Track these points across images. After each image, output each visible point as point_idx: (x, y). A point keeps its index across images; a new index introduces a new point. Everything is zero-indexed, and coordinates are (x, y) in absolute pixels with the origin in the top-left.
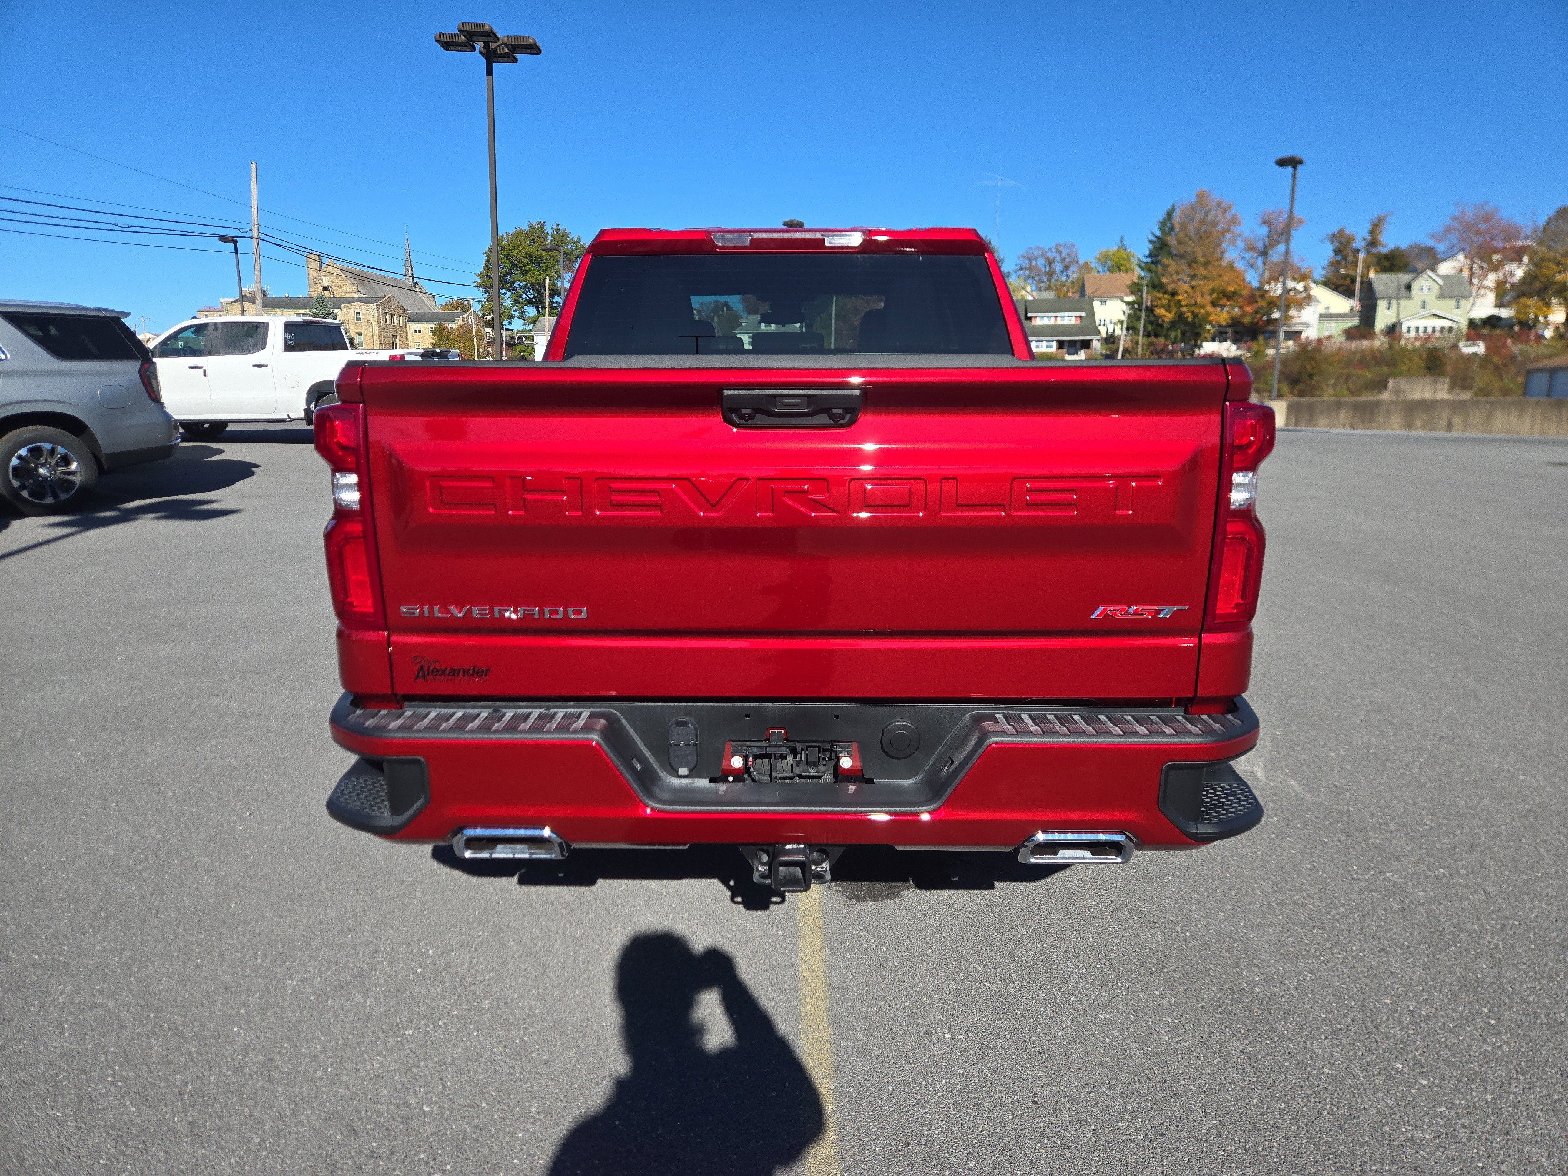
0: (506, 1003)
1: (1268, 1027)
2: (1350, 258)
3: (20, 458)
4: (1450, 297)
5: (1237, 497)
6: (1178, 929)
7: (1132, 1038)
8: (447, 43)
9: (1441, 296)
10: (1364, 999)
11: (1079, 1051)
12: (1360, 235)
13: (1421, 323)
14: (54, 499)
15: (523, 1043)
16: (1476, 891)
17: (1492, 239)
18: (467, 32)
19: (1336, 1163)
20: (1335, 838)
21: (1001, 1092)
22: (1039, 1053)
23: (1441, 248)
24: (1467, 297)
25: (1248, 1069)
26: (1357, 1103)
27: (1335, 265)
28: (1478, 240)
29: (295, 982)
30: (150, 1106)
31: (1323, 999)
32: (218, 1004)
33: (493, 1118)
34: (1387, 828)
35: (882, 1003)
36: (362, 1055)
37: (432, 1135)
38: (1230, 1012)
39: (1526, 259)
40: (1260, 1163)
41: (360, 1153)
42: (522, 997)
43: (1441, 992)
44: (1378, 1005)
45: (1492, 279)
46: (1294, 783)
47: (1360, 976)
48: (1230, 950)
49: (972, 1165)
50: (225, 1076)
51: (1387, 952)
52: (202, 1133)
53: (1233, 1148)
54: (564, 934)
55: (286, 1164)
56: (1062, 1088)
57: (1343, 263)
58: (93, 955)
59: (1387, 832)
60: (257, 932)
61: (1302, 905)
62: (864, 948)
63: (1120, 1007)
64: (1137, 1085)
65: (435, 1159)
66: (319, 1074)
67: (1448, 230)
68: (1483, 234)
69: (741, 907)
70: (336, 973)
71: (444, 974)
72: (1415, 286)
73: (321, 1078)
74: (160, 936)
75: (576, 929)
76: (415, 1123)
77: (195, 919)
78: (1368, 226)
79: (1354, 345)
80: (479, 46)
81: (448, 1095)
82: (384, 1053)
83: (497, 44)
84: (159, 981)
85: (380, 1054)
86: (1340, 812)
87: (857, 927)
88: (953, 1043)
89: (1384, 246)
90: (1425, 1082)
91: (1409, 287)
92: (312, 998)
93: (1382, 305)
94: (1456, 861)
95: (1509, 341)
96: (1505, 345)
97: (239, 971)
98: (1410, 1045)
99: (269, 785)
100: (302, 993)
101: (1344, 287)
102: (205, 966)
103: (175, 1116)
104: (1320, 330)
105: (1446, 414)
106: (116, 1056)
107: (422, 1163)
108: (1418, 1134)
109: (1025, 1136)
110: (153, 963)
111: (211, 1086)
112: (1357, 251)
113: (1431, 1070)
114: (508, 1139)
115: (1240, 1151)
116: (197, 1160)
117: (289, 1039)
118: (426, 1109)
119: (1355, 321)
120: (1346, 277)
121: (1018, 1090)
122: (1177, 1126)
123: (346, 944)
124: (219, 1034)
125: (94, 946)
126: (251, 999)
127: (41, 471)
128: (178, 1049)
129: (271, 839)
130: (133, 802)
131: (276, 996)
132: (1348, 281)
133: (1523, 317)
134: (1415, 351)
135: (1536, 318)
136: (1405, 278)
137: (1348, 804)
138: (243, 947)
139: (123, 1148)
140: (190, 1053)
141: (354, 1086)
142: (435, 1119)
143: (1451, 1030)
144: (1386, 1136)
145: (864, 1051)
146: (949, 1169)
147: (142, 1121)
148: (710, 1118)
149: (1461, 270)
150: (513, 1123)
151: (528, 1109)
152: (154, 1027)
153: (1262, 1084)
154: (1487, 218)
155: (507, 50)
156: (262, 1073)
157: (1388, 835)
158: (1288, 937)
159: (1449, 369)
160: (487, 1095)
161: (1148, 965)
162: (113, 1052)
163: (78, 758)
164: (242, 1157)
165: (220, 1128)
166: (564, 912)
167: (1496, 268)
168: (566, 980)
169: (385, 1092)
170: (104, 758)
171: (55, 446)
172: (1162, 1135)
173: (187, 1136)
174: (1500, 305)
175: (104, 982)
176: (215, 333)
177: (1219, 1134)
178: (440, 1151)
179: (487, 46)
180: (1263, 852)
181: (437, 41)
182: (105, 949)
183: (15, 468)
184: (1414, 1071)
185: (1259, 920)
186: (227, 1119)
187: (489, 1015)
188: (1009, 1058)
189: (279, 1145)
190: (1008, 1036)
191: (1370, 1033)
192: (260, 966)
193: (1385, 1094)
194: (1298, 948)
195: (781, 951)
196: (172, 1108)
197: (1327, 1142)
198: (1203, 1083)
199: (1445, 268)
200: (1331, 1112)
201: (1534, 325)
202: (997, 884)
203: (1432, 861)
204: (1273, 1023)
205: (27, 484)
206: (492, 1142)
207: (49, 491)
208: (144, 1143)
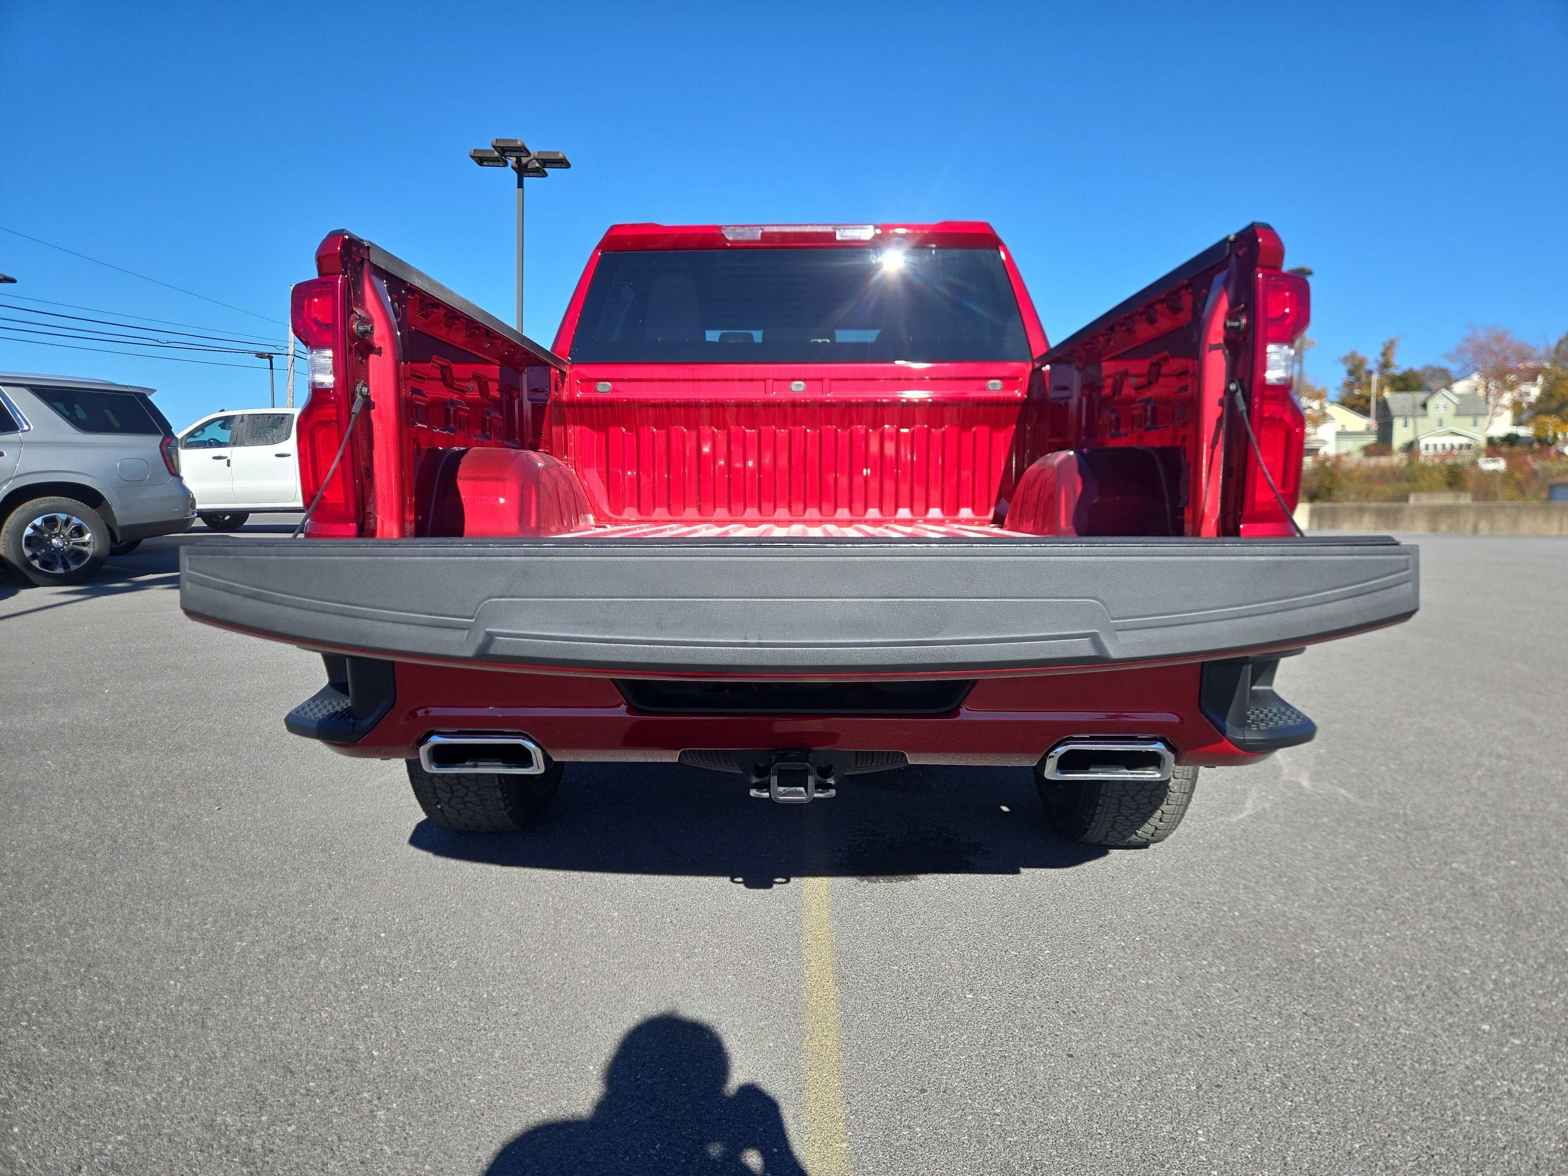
0: (475, 963)
1: (1333, 993)
2: (1364, 379)
3: (34, 527)
4: (1466, 415)
5: (1273, 375)
6: (1226, 909)
7: (1179, 1001)
8: (481, 160)
9: (1459, 414)
10: (1439, 969)
11: (1118, 1011)
12: (1372, 359)
13: (1439, 441)
14: (64, 568)
15: (491, 999)
16: (1553, 879)
17: (1506, 359)
18: (501, 147)
19: (1423, 1113)
20: (1393, 836)
21: (1030, 1046)
22: (1074, 1012)
23: (1454, 368)
24: (1485, 414)
25: (1313, 1029)
26: (1441, 1060)
27: (1349, 385)
28: (1492, 361)
29: (244, 944)
30: (64, 1048)
31: (1393, 968)
32: (158, 962)
33: (450, 1062)
34: (1448, 827)
35: (896, 968)
36: (309, 1007)
37: (379, 1076)
38: (1288, 980)
39: (1540, 379)
40: (1334, 1112)
41: (294, 1092)
42: (495, 958)
43: (1525, 963)
44: (1455, 974)
45: (1507, 398)
46: (1342, 791)
47: (1433, 949)
48: (1285, 927)
49: (998, 1111)
50: (154, 1022)
51: (1460, 930)
52: (118, 1071)
53: (1302, 1099)
54: (546, 906)
55: (209, 1100)
56: (1100, 1043)
57: (1357, 384)
58: (28, 919)
59: (1449, 830)
60: (210, 902)
61: (1362, 890)
62: (876, 921)
63: (1164, 973)
64: (1187, 1042)
65: (379, 1098)
66: (259, 1022)
67: (1461, 351)
68: (1496, 354)
69: (742, 886)
70: (291, 936)
71: (409, 938)
72: (1431, 404)
73: (261, 1026)
74: (104, 905)
75: (560, 902)
76: (361, 1066)
77: (145, 891)
78: (1380, 349)
79: (1373, 461)
80: (512, 161)
81: (402, 1041)
82: (335, 1004)
83: (529, 159)
84: (96, 941)
85: (329, 1005)
86: (1395, 815)
87: (868, 903)
88: (975, 1003)
89: (1397, 367)
90: (1517, 1042)
91: (1424, 406)
92: (262, 957)
93: (1398, 424)
94: (1527, 855)
95: (1529, 458)
96: (1526, 463)
97: (185, 934)
98: (1496, 1009)
99: (244, 786)
100: (250, 952)
101: (1359, 406)
102: (148, 929)
103: (90, 1056)
104: (1337, 447)
105: (1471, 519)
106: (36, 1004)
107: (365, 1102)
108: (1516, 1088)
109: (1059, 1085)
110: (92, 927)
111: (137, 1031)
112: (1370, 373)
113: (1524, 1032)
114: (466, 1081)
115: (1310, 1102)
116: (108, 1096)
117: (231, 991)
118: (375, 1053)
119: (1372, 439)
120: (1360, 397)
121: (1050, 1044)
122: (1235, 1078)
123: (306, 913)
124: (153, 986)
125: (31, 912)
126: (193, 957)
127: (54, 541)
128: (106, 999)
129: (239, 828)
130: (98, 799)
131: (222, 955)
132: (1362, 402)
133: (1542, 434)
134: (1434, 468)
135: (1555, 436)
136: (1420, 396)
137: (1404, 808)
138: (193, 914)
139: (26, 1084)
140: (119, 1002)
141: (296, 1032)
142: (384, 1063)
143: (1541, 996)
144: (1479, 1089)
145: (874, 1008)
146: (972, 1113)
147: (52, 1061)
148: (698, 1065)
149: (1476, 389)
150: (473, 1067)
151: (492, 1055)
152: (82, 979)
153: (1332, 1043)
154: (1499, 340)
155: (537, 165)
156: (195, 1021)
157: (1451, 833)
158: (1348, 917)
159: (1471, 484)
160: (445, 1042)
161: (1195, 938)
162: (32, 1001)
163: (48, 765)
164: (159, 1094)
165: (140, 1068)
166: (548, 888)
167: (1511, 387)
168: (545, 944)
169: (331, 1038)
170: (75, 765)
171: (70, 517)
172: (1218, 1086)
173: (101, 1074)
174: (1518, 423)
175: (35, 942)
176: (242, 425)
177: (1285, 1086)
178: (386, 1091)
179: (519, 161)
180: (1314, 847)
181: (472, 157)
182: (42, 915)
183: (28, 538)
184: (1504, 1031)
185: (1315, 902)
186: (148, 1060)
187: (456, 973)
188: (1039, 1016)
189: (203, 1084)
190: (1038, 998)
191: (1450, 999)
192: (208, 931)
193: (1472, 1052)
194: (1360, 925)
195: (783, 922)
196: (89, 1050)
197: (1411, 1094)
198: (1262, 1040)
199: (1461, 387)
200: (1412, 1067)
201: (1554, 443)
202: (1022, 870)
203: (1501, 854)
204: (1338, 989)
205: (38, 554)
206: (447, 1084)
207: (60, 562)
208: (51, 1080)
